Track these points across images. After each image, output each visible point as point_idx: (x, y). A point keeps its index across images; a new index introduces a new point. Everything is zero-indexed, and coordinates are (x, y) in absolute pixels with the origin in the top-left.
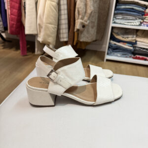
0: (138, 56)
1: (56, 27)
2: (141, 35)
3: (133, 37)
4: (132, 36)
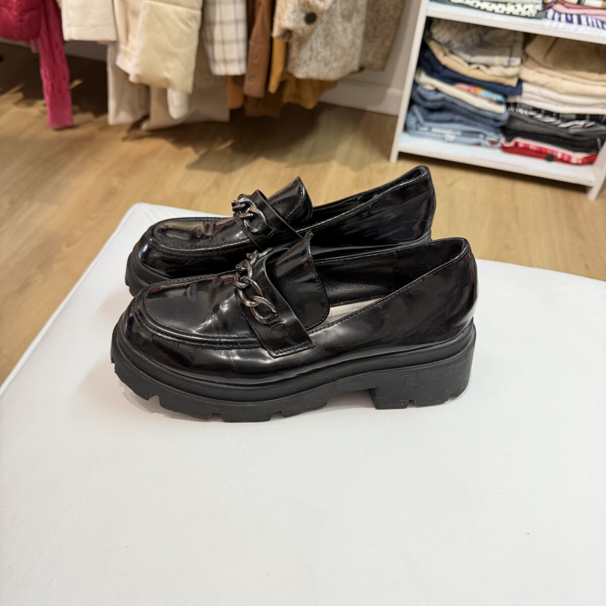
0: (522, 142)
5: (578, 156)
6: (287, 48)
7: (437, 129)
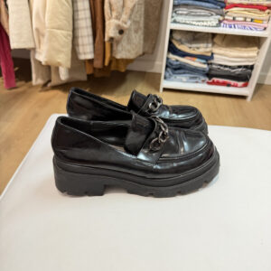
0: (216, 79)
1: (71, 33)
2: (220, 43)
3: (207, 47)
4: (205, 45)
5: (240, 84)
6: (112, 46)
7: (179, 77)
